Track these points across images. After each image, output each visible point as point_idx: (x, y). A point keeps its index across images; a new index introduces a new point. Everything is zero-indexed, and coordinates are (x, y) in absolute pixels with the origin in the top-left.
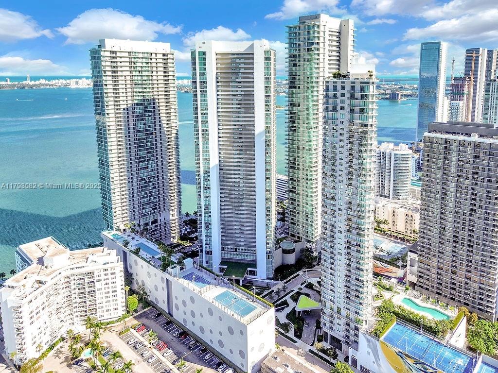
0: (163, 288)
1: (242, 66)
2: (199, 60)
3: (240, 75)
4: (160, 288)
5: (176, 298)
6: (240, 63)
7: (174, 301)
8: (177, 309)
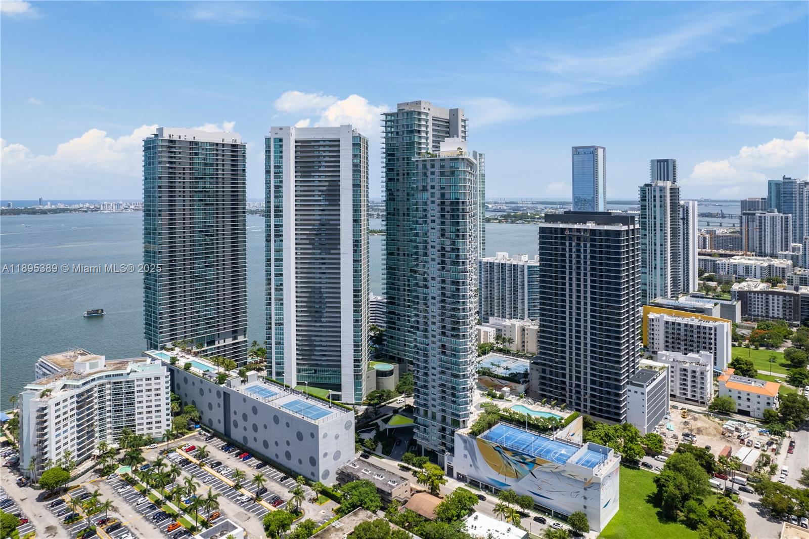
0: (219, 405)
1: (327, 154)
2: (275, 147)
3: (324, 164)
4: (215, 406)
5: (235, 413)
6: (324, 151)
7: (233, 417)
8: (236, 425)
